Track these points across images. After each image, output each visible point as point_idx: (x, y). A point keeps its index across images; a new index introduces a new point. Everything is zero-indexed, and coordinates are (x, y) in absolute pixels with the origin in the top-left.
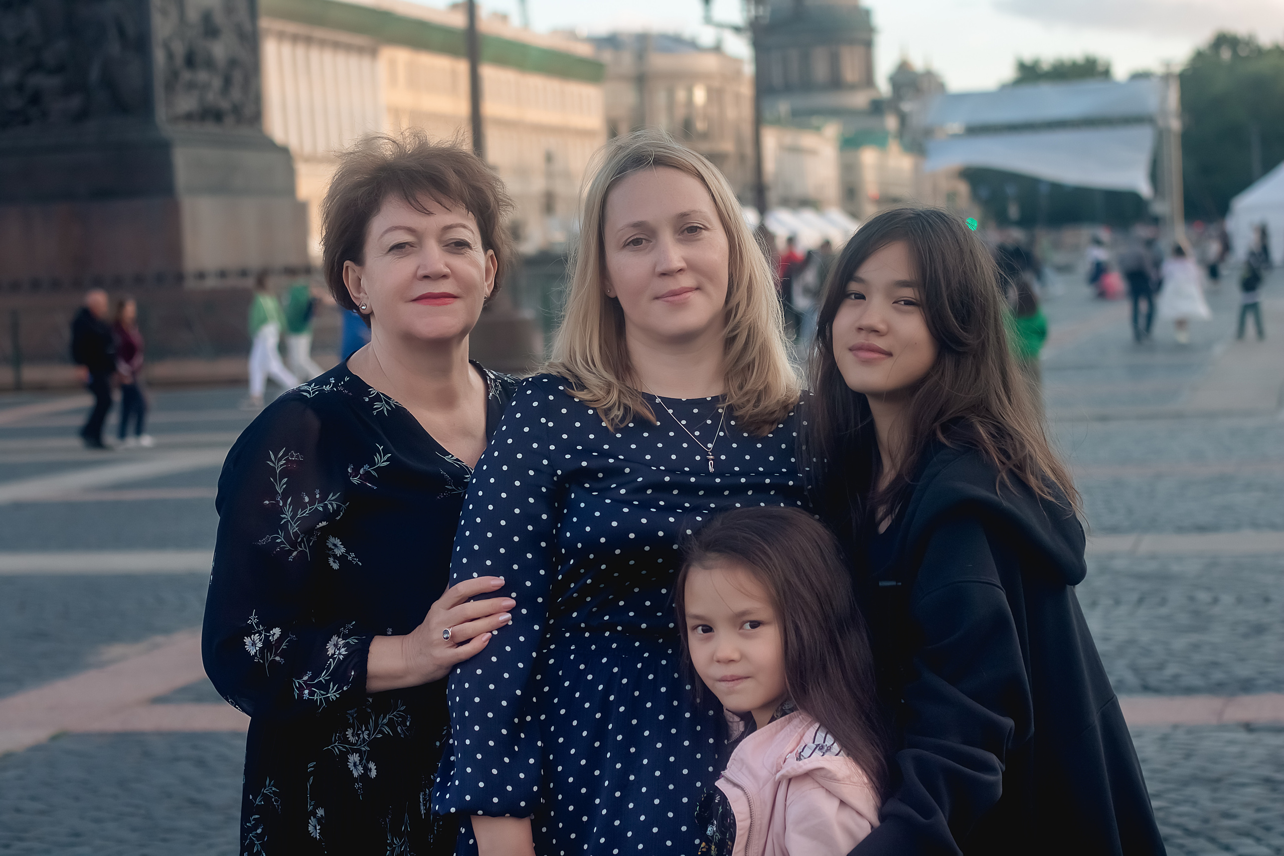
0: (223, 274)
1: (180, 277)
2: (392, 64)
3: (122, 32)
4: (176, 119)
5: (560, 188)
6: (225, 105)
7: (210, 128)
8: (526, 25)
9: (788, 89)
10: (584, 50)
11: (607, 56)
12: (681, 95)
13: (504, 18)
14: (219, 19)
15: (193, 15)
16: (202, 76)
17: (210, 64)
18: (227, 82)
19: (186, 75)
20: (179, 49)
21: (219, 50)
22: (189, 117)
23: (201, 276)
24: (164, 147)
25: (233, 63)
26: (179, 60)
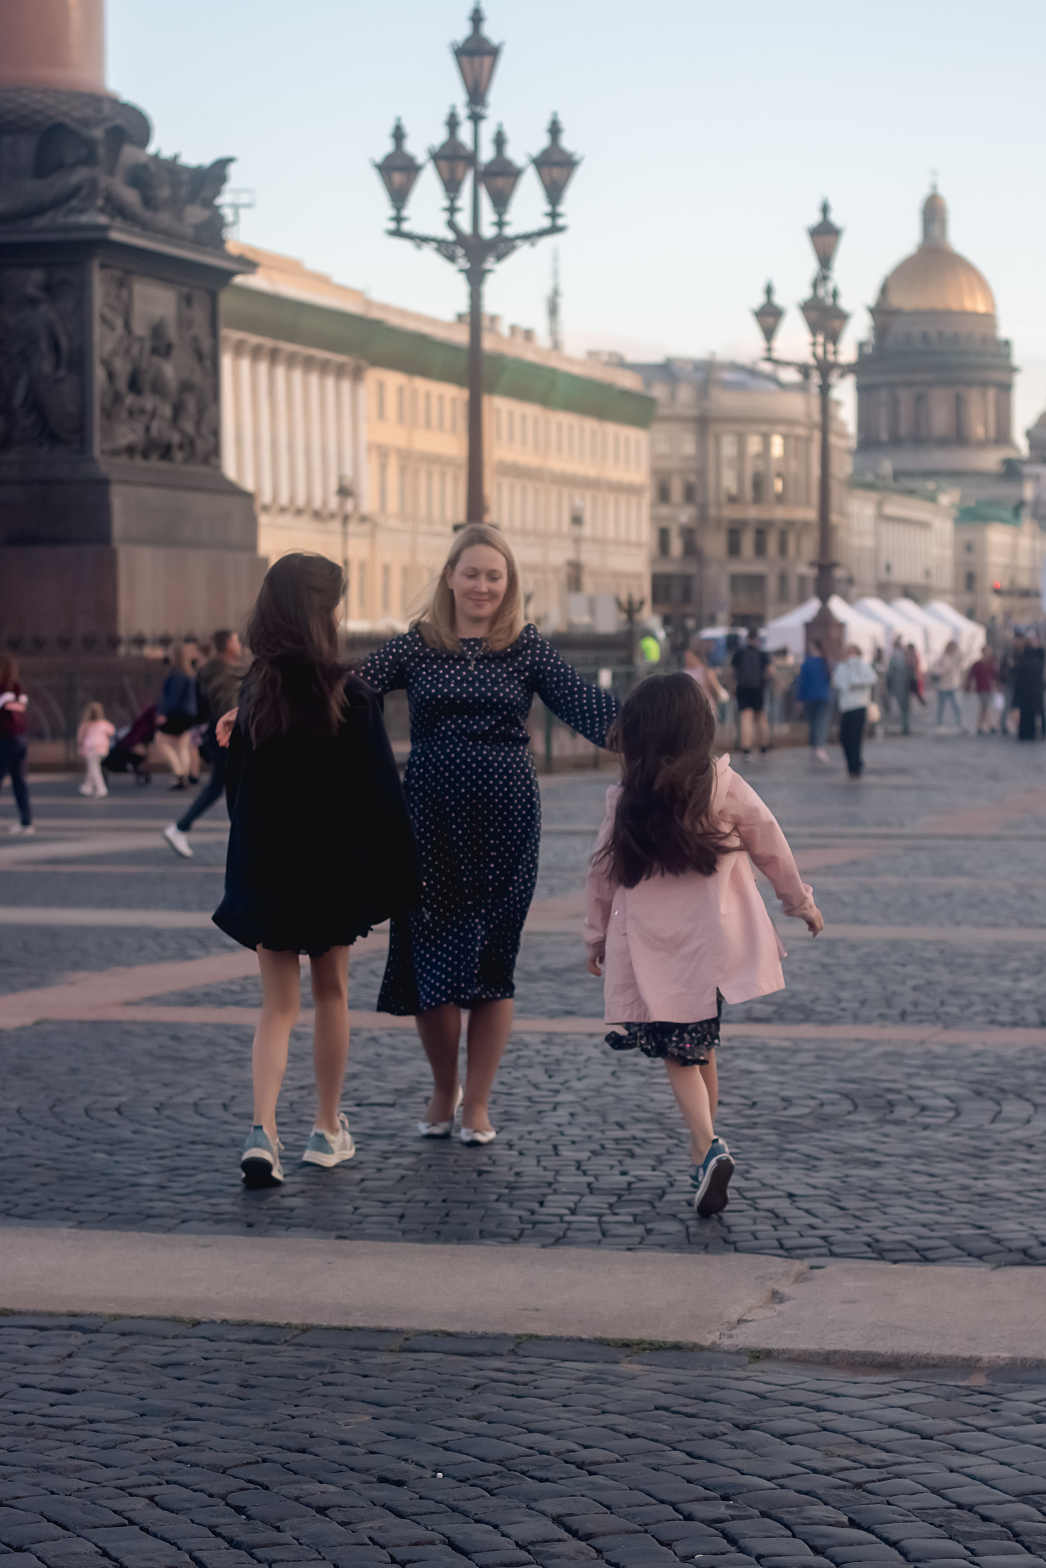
0: (165, 641)
1: (114, 642)
2: (381, 386)
3: (56, 347)
4: (115, 453)
5: (590, 558)
6: (176, 438)
7: (155, 463)
8: (556, 345)
9: (896, 441)
10: (628, 381)
11: (659, 391)
12: (754, 445)
13: (528, 335)
14: (172, 333)
15: (140, 328)
16: (149, 402)
17: (158, 388)
18: (178, 409)
19: (130, 399)
20: (122, 368)
21: (169, 371)
22: (130, 450)
23: (140, 641)
24: (102, 485)
25: (186, 387)
26: (122, 383)
